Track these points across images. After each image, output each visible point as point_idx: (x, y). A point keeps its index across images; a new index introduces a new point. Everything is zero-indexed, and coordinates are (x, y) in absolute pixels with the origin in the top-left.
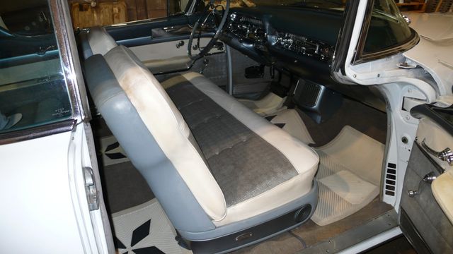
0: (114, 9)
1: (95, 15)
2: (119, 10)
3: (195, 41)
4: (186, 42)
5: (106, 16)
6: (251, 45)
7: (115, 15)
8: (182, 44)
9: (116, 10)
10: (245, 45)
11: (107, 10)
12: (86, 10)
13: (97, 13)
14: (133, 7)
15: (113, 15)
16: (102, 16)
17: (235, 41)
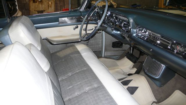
0: (49, 2)
1: (40, 5)
2: (52, 3)
3: (85, 26)
4: (79, 26)
5: (45, 6)
6: (119, 32)
7: (50, 6)
8: (77, 27)
9: (50, 3)
10: (114, 32)
11: (46, 3)
12: (36, 2)
13: (41, 4)
14: (58, 2)
15: (49, 6)
16: (43, 6)
17: (109, 29)
